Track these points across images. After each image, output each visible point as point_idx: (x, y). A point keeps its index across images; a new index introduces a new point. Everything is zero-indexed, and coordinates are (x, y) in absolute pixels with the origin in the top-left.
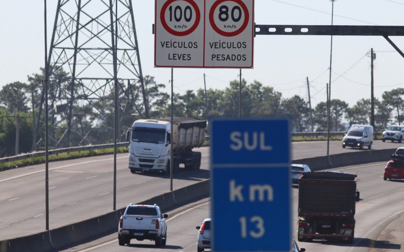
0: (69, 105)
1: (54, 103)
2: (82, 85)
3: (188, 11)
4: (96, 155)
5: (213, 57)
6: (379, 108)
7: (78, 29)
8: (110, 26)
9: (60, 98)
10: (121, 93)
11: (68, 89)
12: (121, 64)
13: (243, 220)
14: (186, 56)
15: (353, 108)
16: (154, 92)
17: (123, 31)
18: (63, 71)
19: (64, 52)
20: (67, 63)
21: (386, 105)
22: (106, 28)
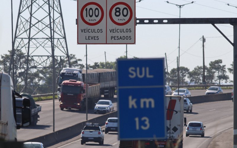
0: (26, 72)
1: (17, 71)
2: (33, 60)
3: (97, 11)
4: (42, 100)
5: (111, 38)
6: (207, 71)
7: (30, 27)
8: (49, 25)
9: (20, 68)
10: (56, 65)
11: (25, 62)
12: (56, 47)
13: (137, 119)
14: (96, 37)
15: (192, 71)
16: (75, 63)
17: (57, 28)
18: (22, 52)
19: (22, 40)
20: (24, 47)
21: (212, 70)
22: (47, 26)
